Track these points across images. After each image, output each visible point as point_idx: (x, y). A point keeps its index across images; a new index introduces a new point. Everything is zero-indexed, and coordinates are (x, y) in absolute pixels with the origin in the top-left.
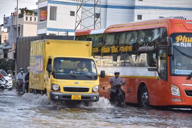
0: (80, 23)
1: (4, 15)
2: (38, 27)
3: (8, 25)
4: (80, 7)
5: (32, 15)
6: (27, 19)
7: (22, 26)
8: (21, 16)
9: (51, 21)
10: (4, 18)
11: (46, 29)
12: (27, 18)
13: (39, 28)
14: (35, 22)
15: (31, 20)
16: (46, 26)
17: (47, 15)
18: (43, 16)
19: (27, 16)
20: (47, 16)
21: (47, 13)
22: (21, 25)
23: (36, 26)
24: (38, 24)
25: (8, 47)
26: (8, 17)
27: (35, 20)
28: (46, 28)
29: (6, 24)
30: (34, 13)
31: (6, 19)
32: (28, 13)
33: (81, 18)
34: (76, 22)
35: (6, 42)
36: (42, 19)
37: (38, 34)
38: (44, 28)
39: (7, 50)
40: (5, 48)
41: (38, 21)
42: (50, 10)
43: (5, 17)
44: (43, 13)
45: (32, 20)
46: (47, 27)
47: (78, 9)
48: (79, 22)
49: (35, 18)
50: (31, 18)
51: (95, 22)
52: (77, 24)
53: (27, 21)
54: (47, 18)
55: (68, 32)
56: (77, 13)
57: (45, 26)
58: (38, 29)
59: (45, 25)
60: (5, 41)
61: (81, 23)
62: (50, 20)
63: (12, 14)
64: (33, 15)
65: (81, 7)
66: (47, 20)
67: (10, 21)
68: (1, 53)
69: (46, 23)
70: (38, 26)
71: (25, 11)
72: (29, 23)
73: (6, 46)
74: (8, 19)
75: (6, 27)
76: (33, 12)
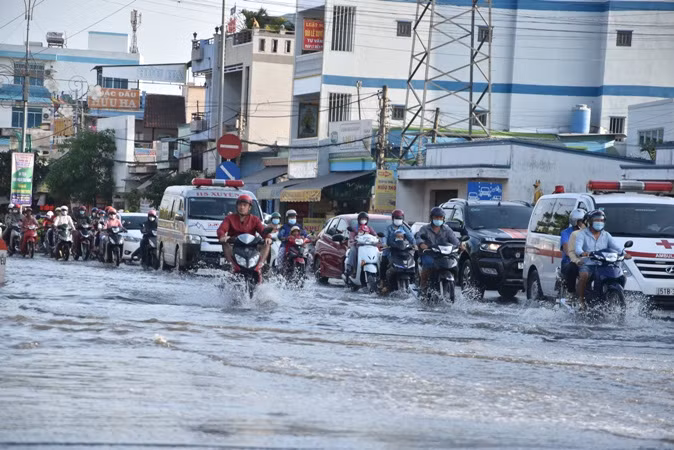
0: (425, 61)
1: (195, 35)
2: (295, 73)
3: (205, 65)
4: (427, 8)
5: (278, 32)
6: (262, 48)
7: (248, 68)
8: (245, 37)
9: (334, 52)
10: (195, 42)
11: (319, 78)
12: (263, 42)
13: (298, 75)
14: (288, 54)
15: (275, 50)
16: (321, 69)
17: (323, 34)
18: (310, 37)
19: (263, 37)
20: (322, 38)
21: (322, 29)
22: (244, 66)
23: (290, 68)
24: (297, 64)
25: (203, 136)
26: (206, 42)
27: (288, 51)
28: (320, 74)
29: (199, 61)
30: (287, 28)
31: (199, 47)
32: (267, 27)
33: (426, 46)
34: (413, 56)
35: (198, 119)
36: (308, 47)
37: (297, 93)
38: (313, 76)
39: (202, 144)
40: (194, 138)
41: (296, 53)
42: (334, 18)
43: (197, 38)
44: (311, 29)
45: (278, 49)
46: (324, 73)
47: (420, 14)
48: (420, 57)
49: (289, 43)
50: (276, 42)
51: (473, 58)
52: (416, 63)
53: (262, 53)
54: (322, 44)
55: (385, 88)
56: (415, 28)
57: (316, 70)
58: (295, 79)
59: (318, 66)
60: (196, 116)
61: (428, 60)
62: (333, 49)
63: (217, 29)
64: (283, 32)
65: (430, 7)
66: (322, 49)
67: (210, 52)
68: (185, 156)
69: (322, 59)
70: (295, 69)
71: (256, 22)
72: (268, 59)
73: (197, 132)
74: (206, 47)
75: (198, 72)
76: (283, 22)
